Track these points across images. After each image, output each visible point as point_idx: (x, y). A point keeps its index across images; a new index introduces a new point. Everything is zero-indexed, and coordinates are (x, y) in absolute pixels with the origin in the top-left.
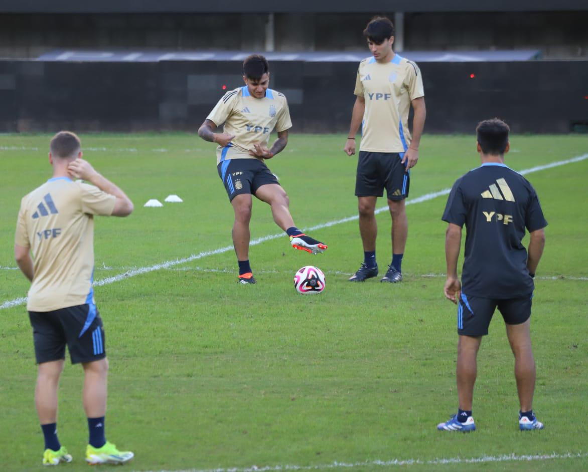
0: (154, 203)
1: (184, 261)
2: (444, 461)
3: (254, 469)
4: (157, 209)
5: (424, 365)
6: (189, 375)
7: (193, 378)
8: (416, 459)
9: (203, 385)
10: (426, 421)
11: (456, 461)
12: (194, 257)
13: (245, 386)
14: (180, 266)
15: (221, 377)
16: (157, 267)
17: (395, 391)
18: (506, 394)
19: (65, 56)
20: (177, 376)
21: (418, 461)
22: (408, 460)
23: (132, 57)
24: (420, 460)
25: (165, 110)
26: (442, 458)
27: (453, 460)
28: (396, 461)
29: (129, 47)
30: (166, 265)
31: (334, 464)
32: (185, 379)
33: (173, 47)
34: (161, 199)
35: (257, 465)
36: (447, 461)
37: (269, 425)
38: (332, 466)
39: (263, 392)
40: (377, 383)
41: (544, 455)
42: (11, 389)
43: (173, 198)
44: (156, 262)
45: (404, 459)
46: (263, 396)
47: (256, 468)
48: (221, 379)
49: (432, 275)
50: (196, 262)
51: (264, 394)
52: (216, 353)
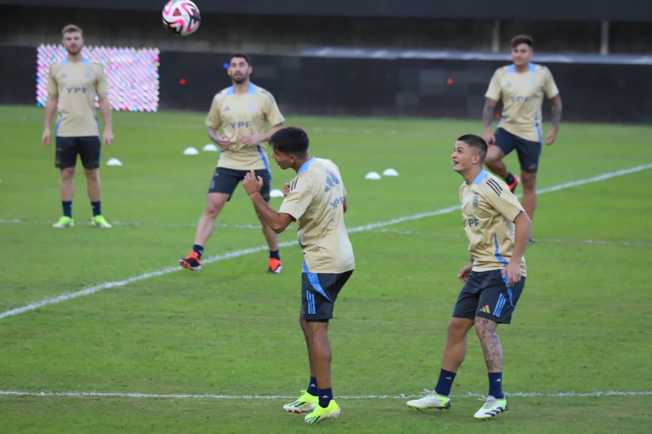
0: (373, 176)
1: (385, 224)
2: (561, 394)
3: (401, 396)
4: (375, 181)
5: (562, 315)
6: (364, 318)
7: (367, 321)
8: (537, 392)
9: (373, 327)
10: (553, 361)
11: (572, 395)
12: (395, 221)
13: (409, 328)
14: (381, 228)
15: (391, 320)
16: (360, 229)
17: (533, 336)
18: (624, 341)
19: (324, 52)
20: (354, 318)
21: (538, 394)
22: (530, 393)
23: (380, 54)
24: (541, 393)
25: (401, 99)
26: (559, 392)
27: (568, 394)
28: (520, 394)
29: (377, 46)
30: (369, 227)
31: (468, 394)
32: (360, 321)
33: (415, 46)
34: (380, 172)
35: (404, 394)
36: (564, 395)
37: (421, 361)
38: (466, 396)
39: (422, 333)
40: (520, 328)
41: (645, 392)
42: (215, 325)
43: (391, 172)
44: (360, 224)
45: (528, 392)
46: (422, 337)
47: (403, 395)
48: (390, 322)
49: (590, 241)
50: (395, 225)
51: (423, 335)
52: (390, 301)
